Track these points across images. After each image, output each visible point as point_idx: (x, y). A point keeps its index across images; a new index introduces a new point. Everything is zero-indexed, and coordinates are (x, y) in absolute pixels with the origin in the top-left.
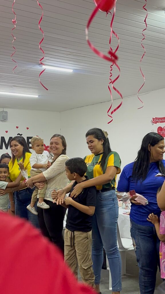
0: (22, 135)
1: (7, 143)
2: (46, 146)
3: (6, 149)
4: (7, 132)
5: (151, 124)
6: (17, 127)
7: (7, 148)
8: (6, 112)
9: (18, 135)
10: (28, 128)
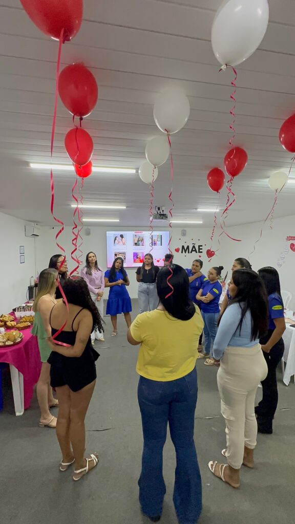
1: (185, 249)
2: (211, 251)
5: (286, 240)
6: (192, 240)
7: (185, 253)
8: (185, 231)
10: (199, 240)
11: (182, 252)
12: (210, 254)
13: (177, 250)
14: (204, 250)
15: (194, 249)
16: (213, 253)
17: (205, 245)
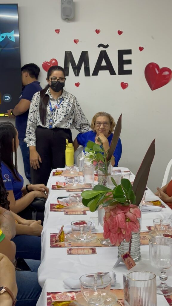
0: (107, 46)
1: (77, 64)
2: (161, 67)
3: (76, 75)
6: (97, 31)
7: (77, 74)
8: (71, 2)
9: (100, 45)
10: (120, 33)
12: (157, 77)
15: (104, 61)
16: (168, 75)
17: (141, 49)
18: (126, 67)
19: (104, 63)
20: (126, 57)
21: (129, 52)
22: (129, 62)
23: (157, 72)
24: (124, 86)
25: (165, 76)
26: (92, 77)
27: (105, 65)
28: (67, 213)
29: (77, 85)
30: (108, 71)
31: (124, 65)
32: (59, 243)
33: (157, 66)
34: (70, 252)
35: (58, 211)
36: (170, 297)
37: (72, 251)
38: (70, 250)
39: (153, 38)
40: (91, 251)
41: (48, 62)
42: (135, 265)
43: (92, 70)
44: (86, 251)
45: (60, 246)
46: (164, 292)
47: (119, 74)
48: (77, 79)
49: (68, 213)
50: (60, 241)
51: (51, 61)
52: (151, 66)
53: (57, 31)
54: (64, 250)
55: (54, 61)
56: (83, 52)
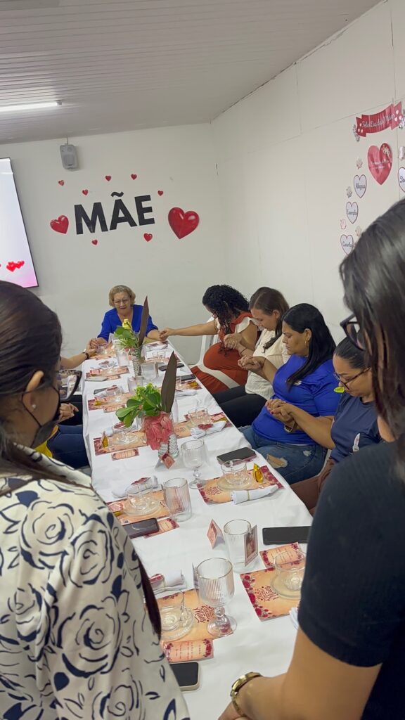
0: (122, 194)
1: (90, 218)
2: (185, 212)
3: (91, 232)
4: (85, 192)
6: (108, 178)
7: (92, 230)
8: (71, 148)
9: (113, 195)
10: (134, 177)
11: (80, 231)
12: (183, 223)
13: (60, 226)
14: (160, 212)
15: (121, 212)
16: (194, 220)
17: (160, 193)
18: (147, 216)
19: (121, 215)
20: (145, 204)
21: (147, 198)
22: (149, 210)
23: (182, 218)
24: (148, 237)
25: (192, 221)
26: (110, 232)
27: (123, 216)
28: (106, 411)
29: (95, 242)
30: (127, 223)
31: (145, 214)
32: (103, 449)
33: (181, 211)
34: (114, 458)
35: (97, 409)
36: (204, 490)
37: (117, 456)
38: (114, 455)
39: (171, 179)
40: (134, 453)
41: (56, 220)
42: (174, 461)
43: (109, 225)
44: (130, 454)
45: (105, 452)
46: (199, 486)
47: (140, 225)
48: (94, 236)
49: (108, 410)
50: (104, 446)
51: (60, 219)
52: (174, 211)
53: (61, 183)
54: (109, 456)
55: (63, 218)
56: (95, 204)
